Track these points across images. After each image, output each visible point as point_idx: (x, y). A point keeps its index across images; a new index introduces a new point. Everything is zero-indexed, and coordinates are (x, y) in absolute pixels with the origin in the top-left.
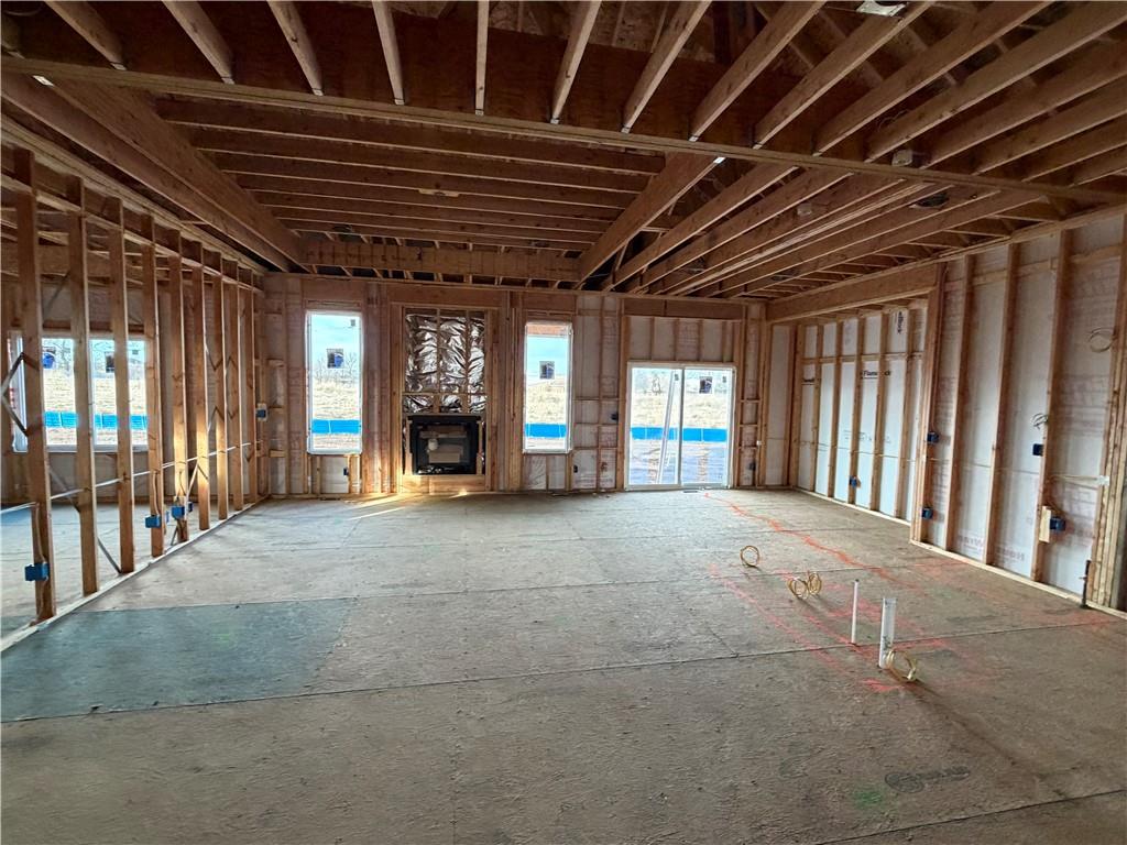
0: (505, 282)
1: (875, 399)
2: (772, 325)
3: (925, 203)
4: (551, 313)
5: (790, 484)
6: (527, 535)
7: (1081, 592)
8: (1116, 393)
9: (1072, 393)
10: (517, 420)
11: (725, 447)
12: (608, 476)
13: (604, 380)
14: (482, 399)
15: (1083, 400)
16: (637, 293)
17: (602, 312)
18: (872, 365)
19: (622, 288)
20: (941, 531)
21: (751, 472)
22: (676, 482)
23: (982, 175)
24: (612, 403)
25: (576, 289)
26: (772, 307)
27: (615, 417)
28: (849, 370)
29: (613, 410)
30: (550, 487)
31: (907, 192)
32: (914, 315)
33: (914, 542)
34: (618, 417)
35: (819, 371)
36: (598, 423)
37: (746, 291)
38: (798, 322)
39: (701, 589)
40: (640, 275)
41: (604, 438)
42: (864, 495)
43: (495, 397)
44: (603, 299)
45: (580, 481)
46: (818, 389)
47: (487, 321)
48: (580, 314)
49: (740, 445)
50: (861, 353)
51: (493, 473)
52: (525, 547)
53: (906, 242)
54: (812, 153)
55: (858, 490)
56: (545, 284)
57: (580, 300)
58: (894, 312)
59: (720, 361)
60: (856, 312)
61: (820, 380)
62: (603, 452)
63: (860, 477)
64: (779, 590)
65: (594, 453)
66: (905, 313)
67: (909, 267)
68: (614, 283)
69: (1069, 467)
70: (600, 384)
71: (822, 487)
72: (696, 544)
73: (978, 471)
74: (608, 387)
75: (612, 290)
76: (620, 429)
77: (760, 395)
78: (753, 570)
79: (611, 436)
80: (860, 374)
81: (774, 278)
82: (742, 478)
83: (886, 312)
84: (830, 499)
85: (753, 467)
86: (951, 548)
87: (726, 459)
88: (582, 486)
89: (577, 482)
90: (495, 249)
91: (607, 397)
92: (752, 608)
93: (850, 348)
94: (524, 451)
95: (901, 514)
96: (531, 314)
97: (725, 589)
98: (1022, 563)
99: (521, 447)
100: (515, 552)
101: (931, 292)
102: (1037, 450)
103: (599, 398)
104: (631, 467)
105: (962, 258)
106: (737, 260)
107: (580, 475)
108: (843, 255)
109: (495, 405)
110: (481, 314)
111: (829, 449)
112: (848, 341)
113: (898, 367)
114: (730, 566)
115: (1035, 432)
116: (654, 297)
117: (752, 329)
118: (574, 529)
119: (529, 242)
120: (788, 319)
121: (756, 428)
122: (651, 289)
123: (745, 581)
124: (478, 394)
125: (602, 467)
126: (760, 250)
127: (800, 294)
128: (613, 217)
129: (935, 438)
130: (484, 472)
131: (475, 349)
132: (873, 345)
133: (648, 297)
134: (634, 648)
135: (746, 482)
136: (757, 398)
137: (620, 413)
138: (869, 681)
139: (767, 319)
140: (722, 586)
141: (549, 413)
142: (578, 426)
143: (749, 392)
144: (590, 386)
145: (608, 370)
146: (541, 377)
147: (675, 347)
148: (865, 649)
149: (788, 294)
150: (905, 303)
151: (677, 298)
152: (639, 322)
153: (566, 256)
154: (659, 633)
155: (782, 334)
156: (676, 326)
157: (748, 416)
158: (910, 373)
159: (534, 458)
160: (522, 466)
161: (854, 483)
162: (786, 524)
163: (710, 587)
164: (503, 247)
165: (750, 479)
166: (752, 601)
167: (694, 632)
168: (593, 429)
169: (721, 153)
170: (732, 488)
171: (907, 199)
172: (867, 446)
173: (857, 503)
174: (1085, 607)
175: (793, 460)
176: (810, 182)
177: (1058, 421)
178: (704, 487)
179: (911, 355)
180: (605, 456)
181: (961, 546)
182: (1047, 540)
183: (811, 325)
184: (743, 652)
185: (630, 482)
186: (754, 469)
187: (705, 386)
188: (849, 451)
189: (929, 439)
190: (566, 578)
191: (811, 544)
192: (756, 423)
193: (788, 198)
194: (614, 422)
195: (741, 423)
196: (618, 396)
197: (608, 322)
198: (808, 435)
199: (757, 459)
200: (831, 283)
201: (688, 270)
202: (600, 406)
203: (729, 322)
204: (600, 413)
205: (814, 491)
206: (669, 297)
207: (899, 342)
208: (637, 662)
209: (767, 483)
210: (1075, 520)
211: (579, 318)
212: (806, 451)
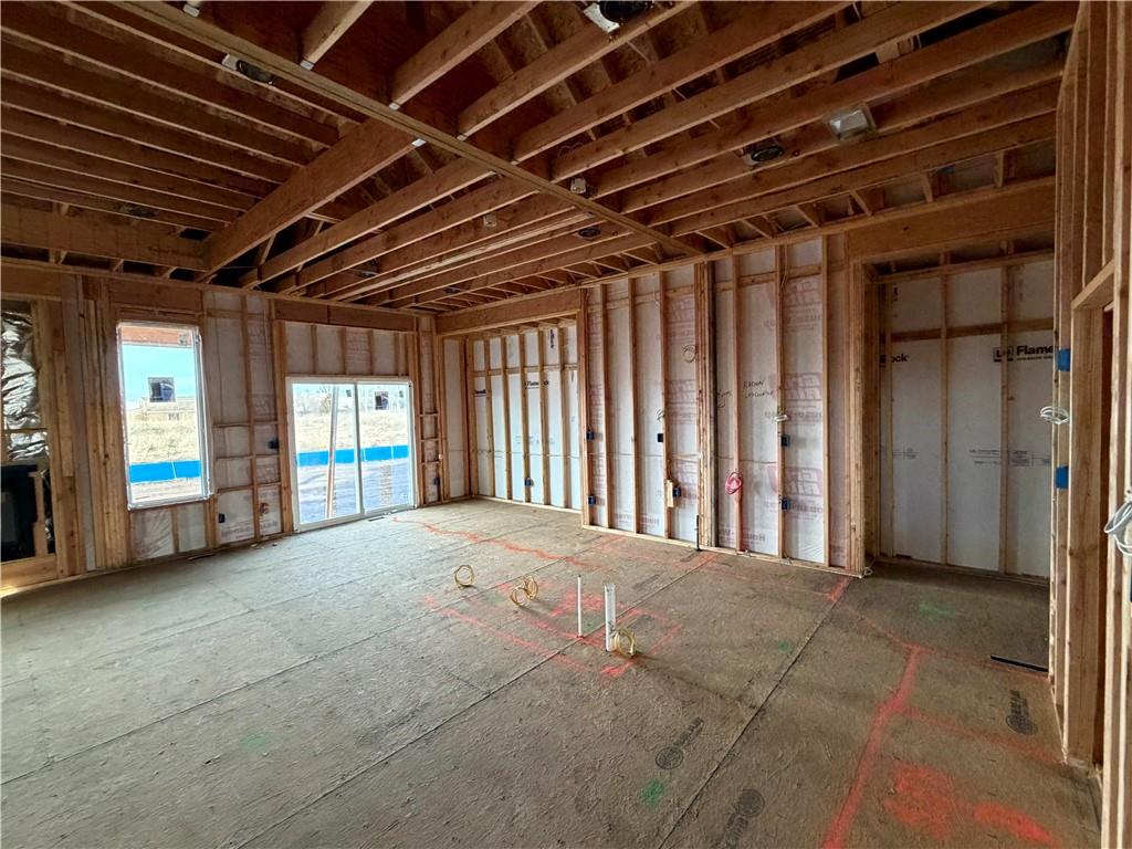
0: (69, 260)
1: (539, 406)
2: (443, 339)
3: (584, 233)
4: (160, 310)
5: (473, 494)
6: (156, 630)
7: (695, 540)
8: (700, 392)
9: (675, 393)
10: (112, 463)
11: (409, 463)
12: (270, 522)
13: (254, 401)
14: (37, 437)
15: (683, 398)
16: (292, 294)
17: (243, 313)
18: (534, 377)
19: (270, 287)
20: (603, 512)
21: (436, 487)
22: (358, 511)
23: (626, 215)
24: (268, 427)
25: (201, 281)
26: (443, 319)
27: (275, 445)
28: (515, 381)
29: (270, 437)
30: (182, 550)
31: (573, 220)
32: (563, 333)
33: (585, 527)
34: (278, 446)
35: (489, 383)
36: (251, 454)
37: (417, 301)
38: (467, 336)
39: (425, 629)
40: (295, 275)
41: (259, 473)
42: (538, 493)
43: (66, 430)
44: (243, 298)
45: (229, 532)
46: (489, 400)
47: (38, 318)
48: (209, 315)
49: (423, 461)
50: (524, 366)
51: (71, 549)
52: (157, 649)
53: (561, 268)
54: (510, 161)
55: (532, 489)
56: (148, 270)
57: (208, 296)
58: (547, 329)
59: (396, 374)
60: (517, 328)
61: (490, 391)
62: (261, 490)
63: (532, 477)
64: (500, 604)
65: (247, 493)
66: (556, 331)
67: (559, 290)
68: (260, 278)
69: (679, 448)
70: (249, 406)
71: (502, 492)
72: (402, 577)
73: (623, 458)
74: (261, 407)
75: (255, 288)
76: (282, 457)
77: (438, 409)
78: (469, 589)
79: (272, 469)
80: (525, 384)
81: (447, 290)
82: (427, 494)
83: (541, 329)
84: (509, 501)
85: (437, 481)
86: (611, 527)
87: (410, 478)
88: (233, 538)
89: (225, 534)
90: (48, 207)
91: (262, 422)
92: (484, 633)
93: (514, 361)
94: (130, 506)
95: (568, 505)
96: (124, 310)
97: (452, 621)
98: (658, 527)
99: (125, 501)
100: (140, 662)
101: (579, 313)
102: (660, 438)
103: (249, 423)
104: (300, 500)
105: (598, 285)
106: (414, 267)
107: (230, 524)
108: (510, 274)
109: (66, 446)
110: (25, 307)
111: (504, 455)
112: (511, 355)
113: (554, 377)
114: (446, 592)
115: (656, 425)
116: (313, 301)
117: (424, 342)
118: (235, 600)
119: (119, 206)
120: (459, 332)
121: (437, 442)
122: (311, 290)
123: (465, 605)
124: (27, 430)
125: (260, 509)
126: (440, 259)
127: (469, 309)
128: (262, 191)
129: (591, 436)
130: (51, 548)
131: (13, 360)
132: (533, 359)
133: (305, 300)
134: (370, 739)
135: (432, 498)
136: (436, 412)
137: (280, 439)
138: (607, 669)
139: (438, 332)
140: (446, 618)
141: (152, 449)
142: (221, 463)
143: (427, 406)
144: (235, 409)
145: (259, 387)
146: (153, 400)
147: (344, 359)
148: (592, 638)
149: (456, 308)
150: (556, 321)
151: (341, 305)
152: (295, 330)
153: (184, 234)
154: (396, 704)
155: (452, 347)
156: (342, 336)
157: (429, 430)
158: (564, 382)
159: (148, 514)
160: (128, 529)
161: (528, 483)
162: (482, 534)
163: (433, 624)
164: (66, 206)
165: (436, 495)
166: (481, 625)
167: (435, 685)
168: (246, 463)
169: (423, 134)
170: (420, 507)
171: (571, 227)
172: (536, 449)
173: (532, 500)
174: (699, 550)
175: (473, 470)
176: (498, 192)
177: (669, 415)
178: (390, 511)
179: (563, 366)
180: (265, 495)
181: (618, 522)
182: (672, 506)
183: (478, 339)
184: (494, 688)
185: (302, 519)
186: (439, 483)
187: (380, 402)
188: (522, 454)
189: (588, 437)
190: (243, 674)
191: (511, 548)
192: (436, 437)
193: (476, 206)
194: (274, 451)
195: (422, 438)
196: (276, 420)
197: (255, 328)
198: (484, 444)
199: (440, 472)
200: (497, 300)
201: (360, 272)
202: (252, 433)
203: (401, 334)
204: (252, 442)
205: (494, 496)
206: (332, 303)
207: (553, 357)
208: (382, 755)
209: (452, 495)
210: (686, 487)
211: (211, 321)
212: (484, 460)
